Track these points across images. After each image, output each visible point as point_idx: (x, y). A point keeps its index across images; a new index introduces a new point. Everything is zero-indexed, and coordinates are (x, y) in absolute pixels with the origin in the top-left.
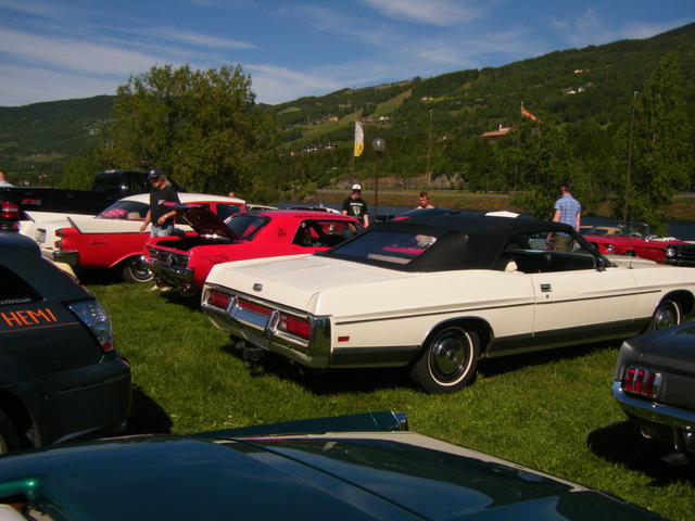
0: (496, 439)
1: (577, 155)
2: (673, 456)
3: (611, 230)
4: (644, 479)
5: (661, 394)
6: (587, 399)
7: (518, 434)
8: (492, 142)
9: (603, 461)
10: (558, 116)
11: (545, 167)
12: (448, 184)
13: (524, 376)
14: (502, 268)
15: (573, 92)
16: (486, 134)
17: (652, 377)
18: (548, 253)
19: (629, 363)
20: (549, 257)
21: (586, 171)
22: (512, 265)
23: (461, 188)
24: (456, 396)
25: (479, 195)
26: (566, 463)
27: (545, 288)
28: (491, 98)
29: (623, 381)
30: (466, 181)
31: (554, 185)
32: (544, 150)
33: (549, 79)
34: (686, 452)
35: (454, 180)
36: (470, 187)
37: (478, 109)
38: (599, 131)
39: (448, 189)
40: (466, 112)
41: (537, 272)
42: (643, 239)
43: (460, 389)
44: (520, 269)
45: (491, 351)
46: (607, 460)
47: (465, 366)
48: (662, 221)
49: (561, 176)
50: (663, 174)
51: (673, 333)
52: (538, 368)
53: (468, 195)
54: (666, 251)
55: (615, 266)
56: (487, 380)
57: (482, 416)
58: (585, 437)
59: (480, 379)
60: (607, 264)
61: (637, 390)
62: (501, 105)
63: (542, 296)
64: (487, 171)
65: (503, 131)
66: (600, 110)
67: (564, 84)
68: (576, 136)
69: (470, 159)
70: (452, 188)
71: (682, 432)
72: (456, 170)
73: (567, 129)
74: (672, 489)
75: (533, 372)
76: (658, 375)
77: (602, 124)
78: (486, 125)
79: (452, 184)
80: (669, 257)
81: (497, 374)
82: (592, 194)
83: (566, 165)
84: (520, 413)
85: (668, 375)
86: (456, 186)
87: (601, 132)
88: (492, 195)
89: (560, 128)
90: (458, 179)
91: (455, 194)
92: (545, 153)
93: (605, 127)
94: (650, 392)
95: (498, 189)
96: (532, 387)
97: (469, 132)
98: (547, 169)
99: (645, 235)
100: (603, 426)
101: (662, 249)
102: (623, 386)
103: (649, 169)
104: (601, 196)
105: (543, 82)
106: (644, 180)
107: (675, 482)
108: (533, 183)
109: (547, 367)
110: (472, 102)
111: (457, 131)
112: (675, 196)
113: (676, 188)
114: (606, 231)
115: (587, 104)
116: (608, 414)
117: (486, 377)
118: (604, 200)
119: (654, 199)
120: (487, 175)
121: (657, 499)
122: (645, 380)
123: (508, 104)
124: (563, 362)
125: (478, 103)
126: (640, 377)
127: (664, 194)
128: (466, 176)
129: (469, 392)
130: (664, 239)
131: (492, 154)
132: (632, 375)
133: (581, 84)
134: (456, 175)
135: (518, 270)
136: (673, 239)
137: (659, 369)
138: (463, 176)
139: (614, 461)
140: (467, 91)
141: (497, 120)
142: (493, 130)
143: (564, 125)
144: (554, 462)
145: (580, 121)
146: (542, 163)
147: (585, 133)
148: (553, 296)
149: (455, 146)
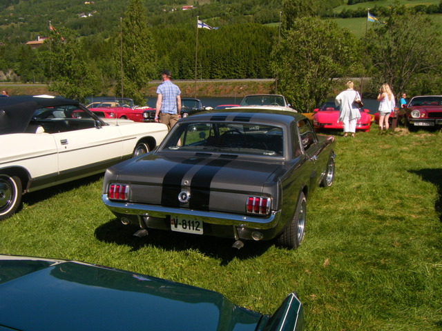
0: (34, 245)
1: (92, 57)
2: (140, 232)
3: (113, 104)
4: (127, 248)
5: (130, 197)
6: (95, 208)
7: (50, 238)
8: (34, 48)
9: (103, 243)
10: (76, 32)
11: (69, 65)
12: (5, 78)
13: (55, 201)
14: (34, 131)
15: (85, 16)
16: (29, 43)
17: (124, 188)
18: (66, 120)
19: (111, 182)
20: (67, 122)
21: (98, 67)
22: (40, 129)
23: (15, 81)
24: (7, 221)
25: (28, 85)
26: (80, 250)
27: (64, 142)
28: (30, 17)
29: (108, 193)
30: (18, 75)
31: (76, 77)
32: (68, 54)
33: (69, 6)
34: (147, 228)
35: (9, 75)
36: (22, 80)
37: (21, 25)
38: (104, 42)
39: (5, 81)
40: (13, 27)
41: (58, 132)
42: (131, 108)
43: (10, 216)
44: (46, 131)
45: (31, 187)
46: (106, 242)
47: (12, 199)
48: (144, 97)
49: (80, 71)
50: (142, 69)
51: (135, 161)
52: (65, 194)
53: (20, 85)
54: (143, 115)
55: (108, 125)
56: (30, 207)
57: (25, 231)
58: (93, 231)
59: (26, 207)
60: (103, 124)
61: (117, 197)
62: (38, 23)
63: (62, 148)
64: (33, 68)
65: (41, 41)
66: (103, 29)
67: (79, 10)
68: (90, 45)
69: (20, 60)
70: (9, 80)
71: (143, 217)
72: (10, 67)
73: (84, 41)
74: (142, 251)
75: (62, 197)
76: (127, 186)
77: (106, 38)
78: (29, 36)
79: (8, 78)
80: (145, 118)
81: (37, 202)
82: (103, 82)
83: (82, 64)
84: (53, 224)
85: (132, 185)
86: (11, 78)
87: (106, 43)
88: (38, 85)
89: (79, 40)
90: (12, 74)
91: (11, 85)
92: (68, 56)
93: (107, 40)
94: (123, 198)
95: (42, 81)
96: (61, 206)
97: (17, 41)
98: (71, 67)
99: (131, 106)
100: (104, 222)
101: (141, 113)
102: (108, 196)
103: (134, 66)
104: (109, 83)
105: (65, 9)
106: (132, 73)
107: (143, 246)
108: (63, 75)
109: (71, 193)
110: (16, 20)
111: (7, 40)
112: (149, 82)
113: (150, 78)
114: (110, 105)
115: (95, 24)
116: (108, 215)
117: (30, 205)
118: (111, 86)
119: (139, 84)
120: (33, 71)
121: (133, 258)
122: (120, 191)
123: (43, 22)
124: (82, 188)
125: (20, 20)
126: (118, 189)
127: (144, 81)
128: (18, 72)
129: (17, 217)
130: (143, 108)
131: (35, 57)
132: (113, 189)
133: (90, 11)
134: (10, 71)
135: (45, 132)
136: (148, 107)
137: (127, 182)
138: (16, 72)
139: (110, 242)
140: (12, 11)
141: (36, 33)
142: (34, 40)
143: (82, 38)
144: (74, 250)
145: (91, 35)
146: (67, 62)
147: (96, 44)
148: (69, 147)
149: (6, 51)
